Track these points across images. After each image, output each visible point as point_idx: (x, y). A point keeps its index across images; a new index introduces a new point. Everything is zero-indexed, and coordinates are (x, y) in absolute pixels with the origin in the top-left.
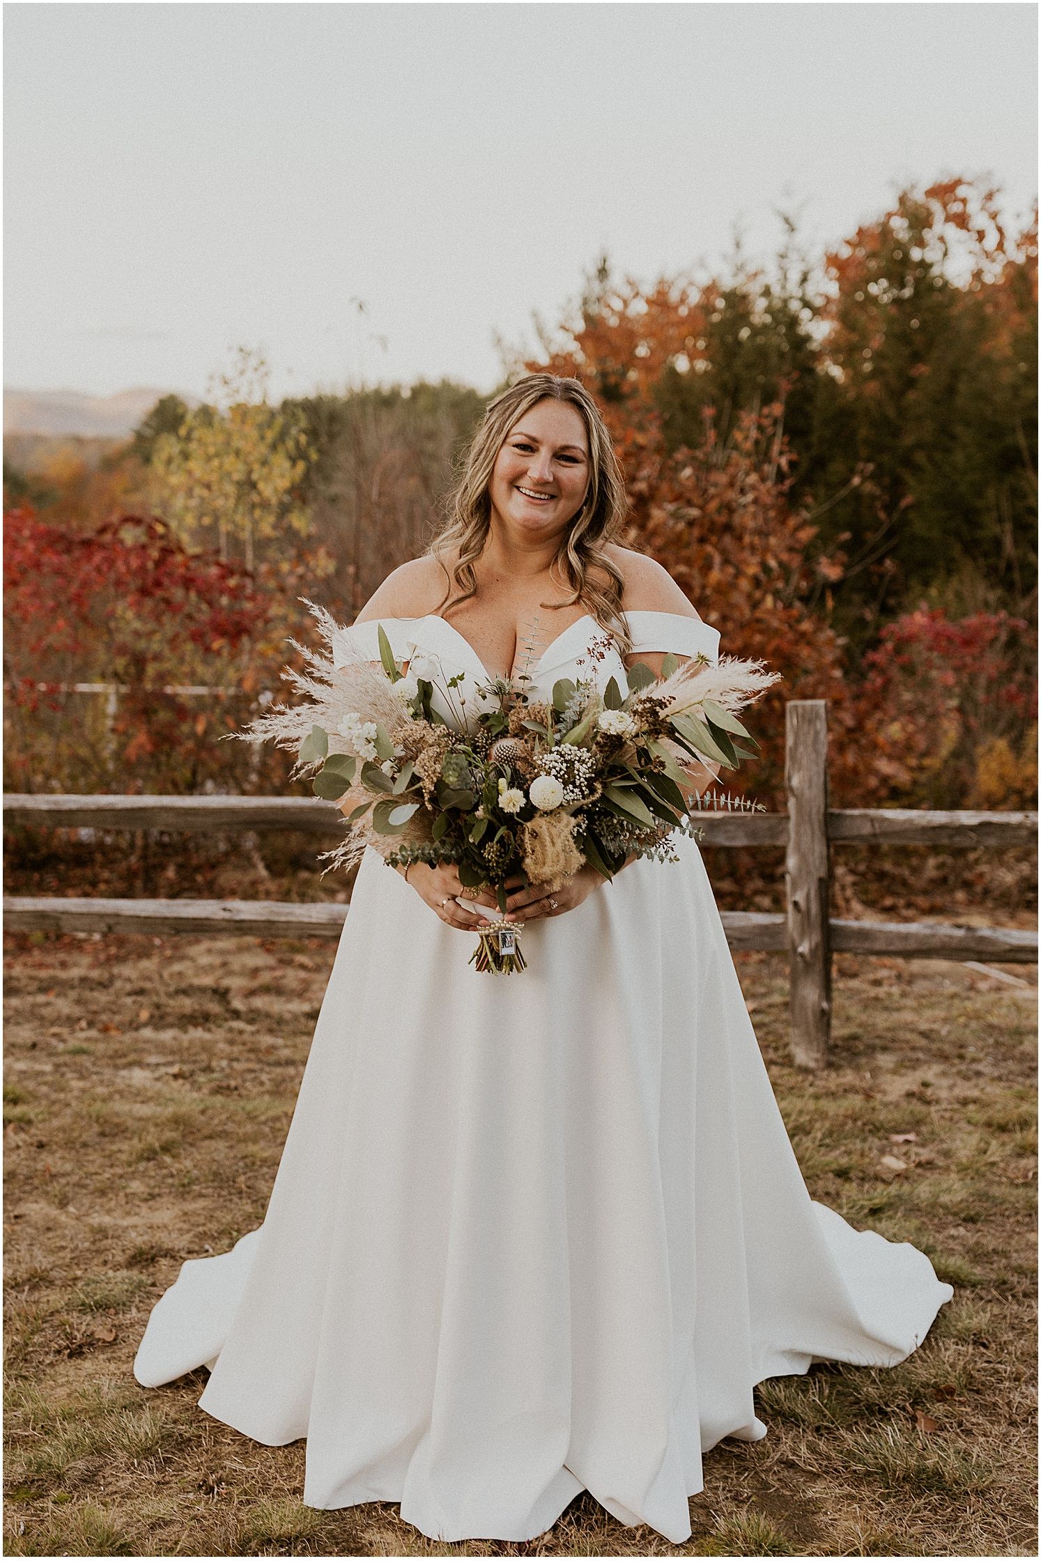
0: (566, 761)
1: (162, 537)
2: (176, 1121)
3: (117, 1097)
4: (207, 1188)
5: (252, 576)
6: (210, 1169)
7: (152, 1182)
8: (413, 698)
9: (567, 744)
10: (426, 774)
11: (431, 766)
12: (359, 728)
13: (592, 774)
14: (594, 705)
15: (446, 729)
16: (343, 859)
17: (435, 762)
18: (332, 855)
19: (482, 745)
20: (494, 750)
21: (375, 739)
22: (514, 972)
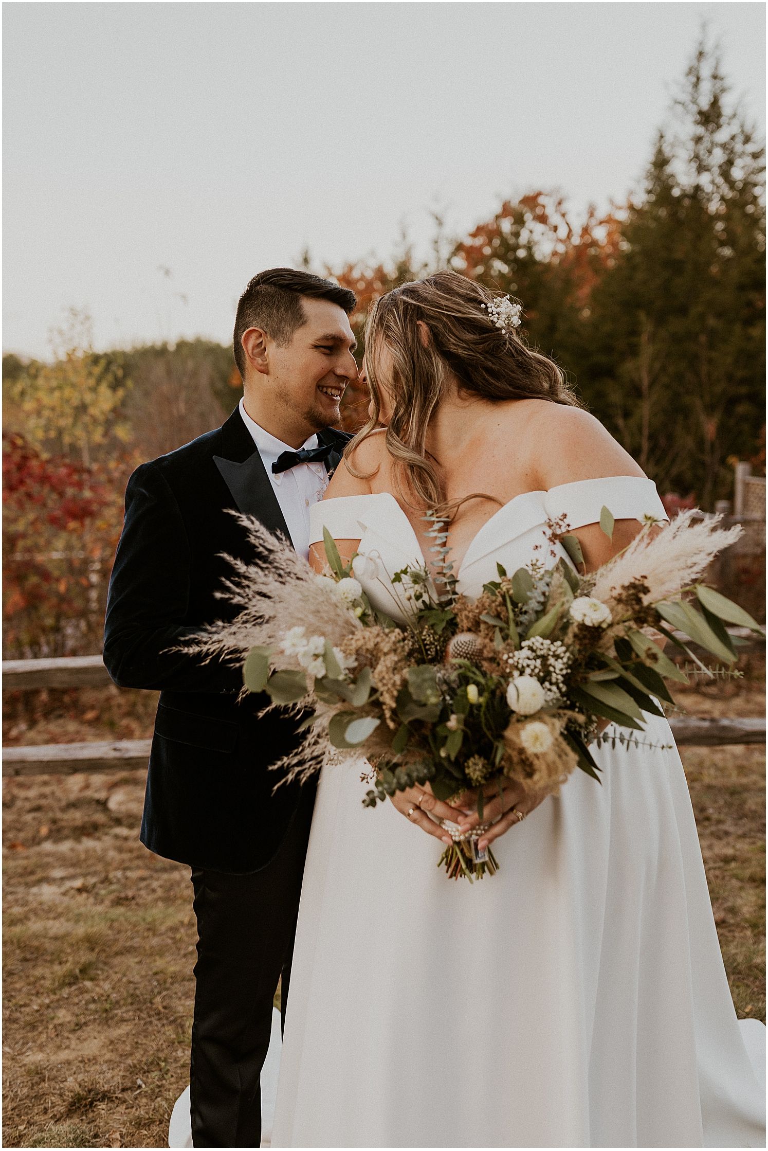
0: (539, 656)
1: (23, 448)
2: (91, 942)
3: (31, 916)
4: (128, 1011)
5: (89, 472)
6: (128, 992)
7: (76, 1010)
8: (358, 599)
9: (538, 637)
10: (386, 688)
11: (391, 679)
12: (305, 642)
13: (569, 671)
14: (561, 593)
15: (401, 634)
16: (297, 769)
17: (394, 674)
18: (286, 765)
19: (431, 642)
20: (451, 647)
21: (322, 652)
22: (487, 874)
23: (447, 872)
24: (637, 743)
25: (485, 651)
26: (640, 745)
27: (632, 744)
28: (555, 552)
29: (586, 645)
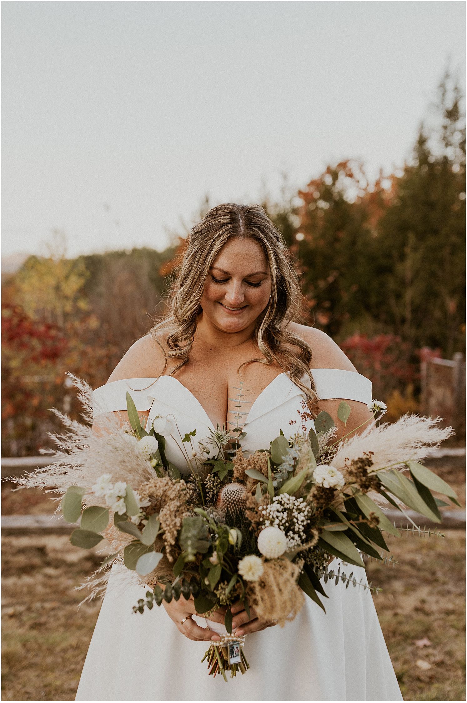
0: (285, 509)
8: (154, 452)
9: (286, 494)
10: (168, 528)
11: (172, 521)
12: (111, 486)
13: (309, 521)
14: (308, 459)
15: (185, 484)
16: (98, 589)
17: (175, 517)
18: (89, 586)
19: (210, 487)
20: (223, 494)
21: (124, 495)
22: (239, 673)
23: (209, 668)
24: (354, 584)
25: (247, 502)
26: (357, 585)
27: (351, 583)
28: (306, 427)
29: (321, 503)
